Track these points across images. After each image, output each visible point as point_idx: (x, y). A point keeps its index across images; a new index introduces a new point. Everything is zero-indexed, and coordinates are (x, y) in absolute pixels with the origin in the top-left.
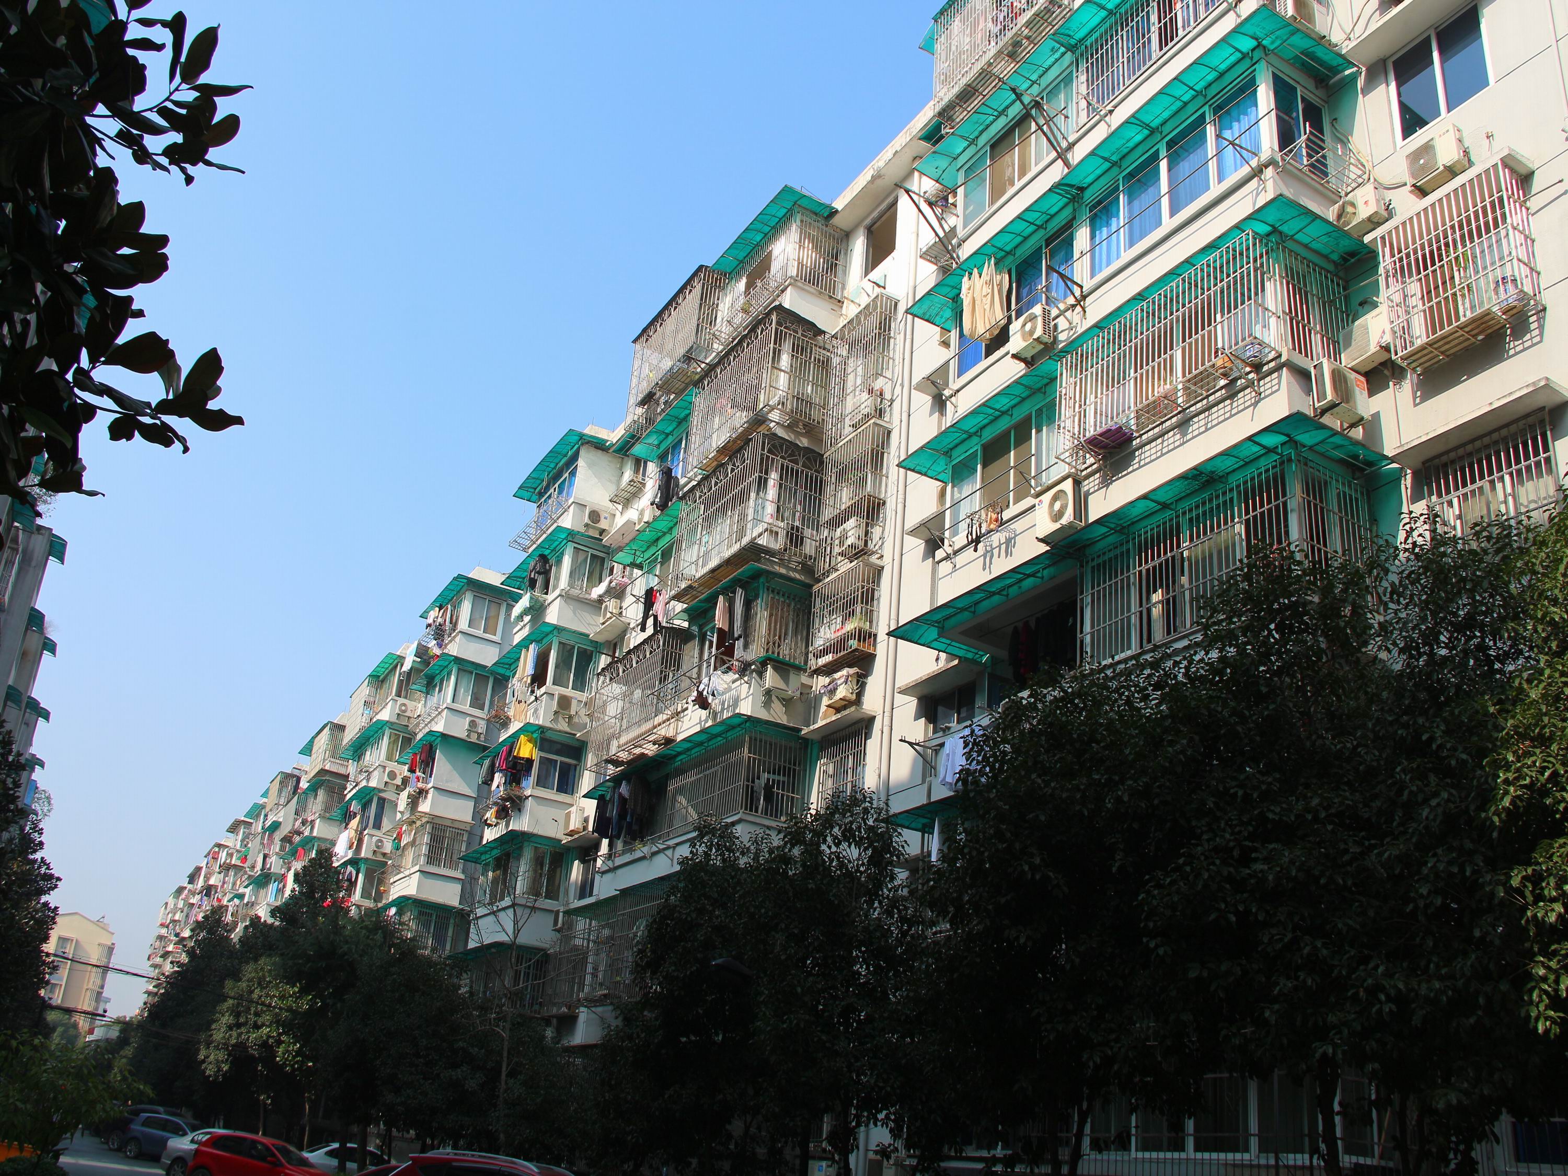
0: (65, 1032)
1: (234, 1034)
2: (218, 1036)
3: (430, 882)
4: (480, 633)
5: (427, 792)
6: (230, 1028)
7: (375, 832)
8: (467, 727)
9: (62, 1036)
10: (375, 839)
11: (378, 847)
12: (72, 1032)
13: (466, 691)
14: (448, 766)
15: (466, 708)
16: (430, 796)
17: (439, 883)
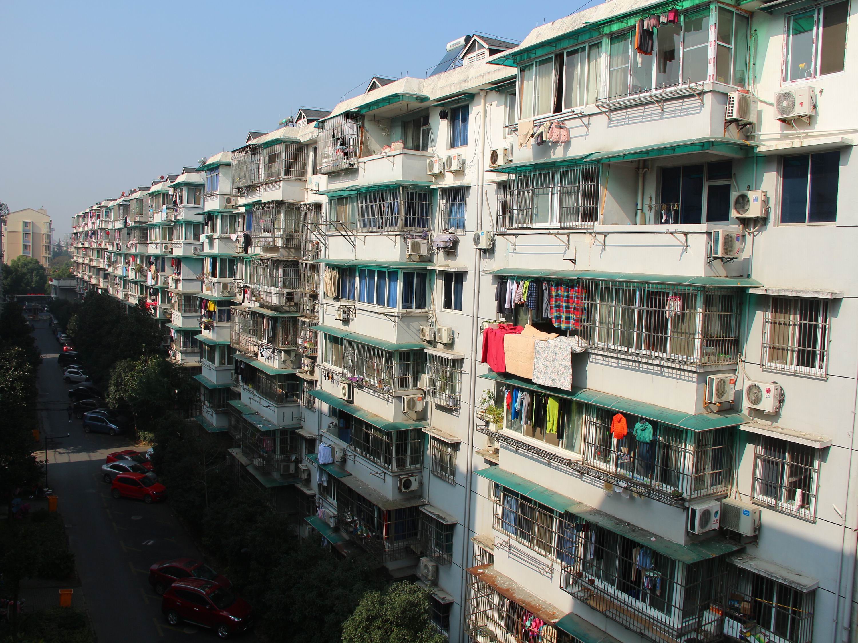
0: (38, 272)
1: (117, 393)
2: (112, 395)
3: (187, 320)
4: (193, 205)
5: (180, 280)
6: (116, 391)
7: (163, 274)
8: (193, 251)
9: (37, 275)
10: (163, 277)
11: (165, 281)
12: (41, 271)
13: (191, 233)
14: (187, 269)
15: (192, 241)
16: (181, 282)
17: (191, 320)
